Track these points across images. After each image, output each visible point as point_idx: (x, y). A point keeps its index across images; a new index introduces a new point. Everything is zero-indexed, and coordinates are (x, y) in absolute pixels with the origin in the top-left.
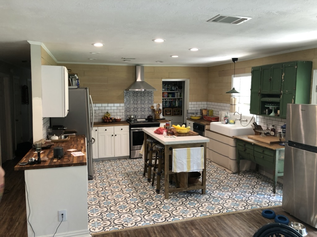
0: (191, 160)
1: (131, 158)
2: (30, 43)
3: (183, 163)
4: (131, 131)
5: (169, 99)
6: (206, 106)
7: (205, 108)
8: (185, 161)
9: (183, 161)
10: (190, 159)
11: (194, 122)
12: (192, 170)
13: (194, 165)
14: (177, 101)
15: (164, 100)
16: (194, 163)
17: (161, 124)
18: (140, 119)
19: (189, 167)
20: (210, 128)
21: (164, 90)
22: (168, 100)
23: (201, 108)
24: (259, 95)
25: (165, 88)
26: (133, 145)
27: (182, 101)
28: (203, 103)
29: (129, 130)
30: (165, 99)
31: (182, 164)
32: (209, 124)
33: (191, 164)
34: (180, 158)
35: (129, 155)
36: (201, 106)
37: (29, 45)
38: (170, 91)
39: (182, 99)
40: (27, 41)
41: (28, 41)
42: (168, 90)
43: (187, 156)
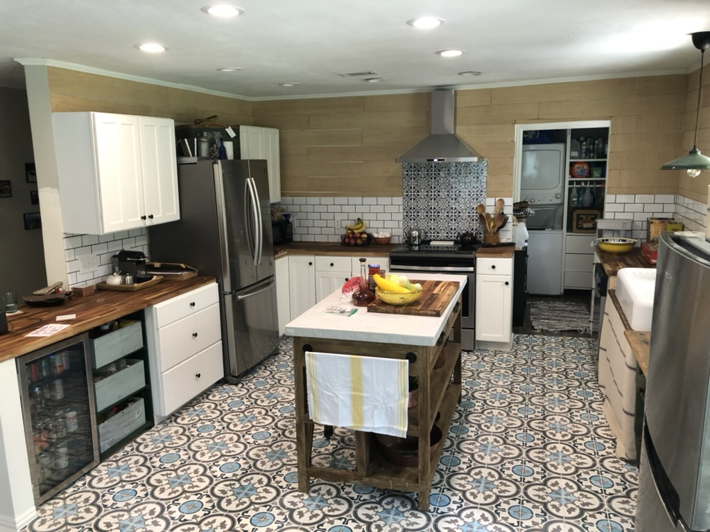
0: (365, 395)
2: (23, 64)
3: (336, 400)
5: (591, 182)
6: (671, 208)
7: (669, 216)
8: (343, 395)
9: (336, 392)
10: (361, 392)
11: (599, 261)
12: (367, 428)
13: (375, 412)
15: (575, 186)
16: (376, 407)
17: (478, 259)
18: (444, 240)
19: (358, 414)
21: (576, 154)
22: (588, 185)
23: (650, 215)
25: (581, 149)
28: (660, 198)
30: (579, 183)
31: (334, 403)
33: (365, 408)
34: (329, 385)
36: (649, 208)
37: (21, 68)
38: (598, 158)
40: (12, 59)
41: (16, 60)
42: (592, 155)
43: (349, 380)
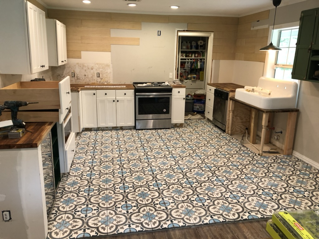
1: (137, 129)
4: (136, 96)
11: (215, 88)
14: (199, 62)
17: (173, 89)
20: (235, 96)
24: (309, 51)
26: (139, 114)
27: (204, 62)
29: (133, 96)
32: (234, 91)
35: (134, 125)
39: (204, 59)
